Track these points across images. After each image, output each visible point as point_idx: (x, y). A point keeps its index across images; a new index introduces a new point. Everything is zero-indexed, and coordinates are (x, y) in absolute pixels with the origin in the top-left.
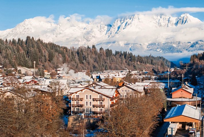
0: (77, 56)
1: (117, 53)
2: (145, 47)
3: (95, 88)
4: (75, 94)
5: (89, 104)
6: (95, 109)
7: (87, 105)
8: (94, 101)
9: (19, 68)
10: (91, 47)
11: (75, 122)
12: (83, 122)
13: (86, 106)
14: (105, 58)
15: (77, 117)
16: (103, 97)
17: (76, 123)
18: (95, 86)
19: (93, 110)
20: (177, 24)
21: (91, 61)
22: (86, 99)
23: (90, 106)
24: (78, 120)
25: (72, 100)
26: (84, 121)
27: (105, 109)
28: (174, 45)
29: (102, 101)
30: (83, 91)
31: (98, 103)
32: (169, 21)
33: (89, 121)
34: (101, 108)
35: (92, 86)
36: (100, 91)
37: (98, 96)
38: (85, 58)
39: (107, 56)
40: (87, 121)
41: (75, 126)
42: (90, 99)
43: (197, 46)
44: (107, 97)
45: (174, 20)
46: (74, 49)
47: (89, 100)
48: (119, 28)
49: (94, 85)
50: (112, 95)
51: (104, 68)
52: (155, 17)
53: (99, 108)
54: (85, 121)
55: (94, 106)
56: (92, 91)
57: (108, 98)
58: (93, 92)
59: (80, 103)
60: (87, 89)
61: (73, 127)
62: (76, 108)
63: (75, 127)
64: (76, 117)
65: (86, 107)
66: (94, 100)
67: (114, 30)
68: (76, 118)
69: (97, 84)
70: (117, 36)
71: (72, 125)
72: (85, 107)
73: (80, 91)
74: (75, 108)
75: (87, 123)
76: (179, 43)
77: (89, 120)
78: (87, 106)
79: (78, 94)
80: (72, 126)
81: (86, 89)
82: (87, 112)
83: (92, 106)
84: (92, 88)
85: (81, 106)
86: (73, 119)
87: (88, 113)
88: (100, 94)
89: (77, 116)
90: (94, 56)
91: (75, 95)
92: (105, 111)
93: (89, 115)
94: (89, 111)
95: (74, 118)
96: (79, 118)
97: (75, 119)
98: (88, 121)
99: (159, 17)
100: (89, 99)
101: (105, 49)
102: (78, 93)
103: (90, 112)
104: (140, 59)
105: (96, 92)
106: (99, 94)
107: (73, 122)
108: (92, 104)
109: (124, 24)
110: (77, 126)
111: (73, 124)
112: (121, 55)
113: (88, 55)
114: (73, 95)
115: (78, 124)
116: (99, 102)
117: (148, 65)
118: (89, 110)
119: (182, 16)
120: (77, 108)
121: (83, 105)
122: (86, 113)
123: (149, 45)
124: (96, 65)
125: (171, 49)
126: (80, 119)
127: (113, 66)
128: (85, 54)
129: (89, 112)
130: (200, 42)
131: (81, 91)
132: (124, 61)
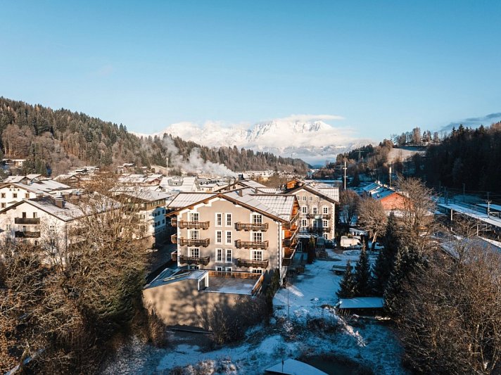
0: (218, 156)
1: (258, 153)
2: (282, 151)
3: (240, 195)
4: (187, 210)
5: (224, 237)
6: (240, 253)
7: (219, 241)
8: (237, 230)
9: (152, 167)
10: (232, 147)
11: (180, 303)
12: (206, 303)
13: (216, 243)
14: (247, 158)
15: (188, 288)
16: (265, 220)
17: (185, 305)
18: (240, 189)
19: (237, 254)
20: (310, 130)
21: (233, 161)
22: (216, 225)
23: (226, 243)
24: (190, 297)
25: (181, 228)
26: (210, 300)
27: (269, 252)
28: (308, 149)
29: (259, 232)
30: (210, 201)
31: (249, 237)
32: (303, 127)
33: (226, 301)
34: (259, 250)
35: (234, 188)
36: (255, 202)
37: (249, 218)
38: (226, 158)
39: (248, 156)
40: (217, 300)
41: (182, 314)
42: (229, 224)
43: (329, 150)
44: (275, 220)
45: (308, 126)
46: (215, 148)
47: (226, 228)
48: (258, 133)
49: (238, 187)
50: (286, 213)
51: (245, 169)
52: (291, 124)
53: (252, 251)
54: (213, 299)
55: (238, 245)
56: (235, 203)
57: (277, 223)
58: (237, 206)
59: (202, 235)
60: (220, 197)
61: (174, 317)
62: (189, 248)
63: (180, 316)
64: (185, 288)
65: (218, 246)
66: (238, 227)
67: (253, 135)
68: (183, 290)
69: (243, 185)
70: (257, 140)
71: (172, 310)
72: (214, 248)
73: (199, 203)
74: (186, 249)
75: (217, 308)
76: (313, 147)
77: (223, 299)
78: (219, 243)
79: (194, 211)
80: (174, 314)
81: (217, 199)
82: (219, 259)
83: (233, 244)
84: (233, 196)
85: (205, 243)
86: (174, 293)
87: (222, 262)
88: (257, 211)
89: (186, 285)
90: (235, 156)
91: (186, 213)
92: (271, 258)
93: (224, 267)
94: (226, 258)
95: (177, 288)
96: (192, 289)
97: (181, 292)
98: (220, 300)
99: (295, 124)
100: (226, 226)
101: (246, 150)
102: (196, 207)
103: (229, 259)
104: (281, 160)
105: (243, 206)
106: (252, 210)
107: (175, 302)
108: (233, 240)
109: (263, 130)
110: (187, 313)
111: (175, 308)
112: (262, 155)
113: (229, 155)
114: (183, 214)
115: (189, 309)
116: (252, 232)
117: (289, 166)
118: (224, 255)
119: (316, 122)
120: (194, 247)
121: (209, 240)
122: (216, 261)
123: (286, 149)
124: (238, 165)
125: (306, 152)
126: (195, 293)
127: (254, 166)
128: (226, 154)
129: (224, 259)
130: (331, 147)
131: (205, 201)
132: (266, 161)
